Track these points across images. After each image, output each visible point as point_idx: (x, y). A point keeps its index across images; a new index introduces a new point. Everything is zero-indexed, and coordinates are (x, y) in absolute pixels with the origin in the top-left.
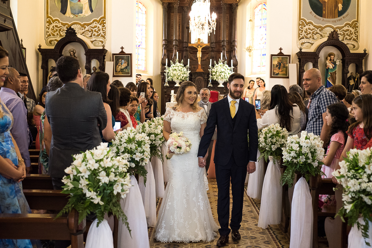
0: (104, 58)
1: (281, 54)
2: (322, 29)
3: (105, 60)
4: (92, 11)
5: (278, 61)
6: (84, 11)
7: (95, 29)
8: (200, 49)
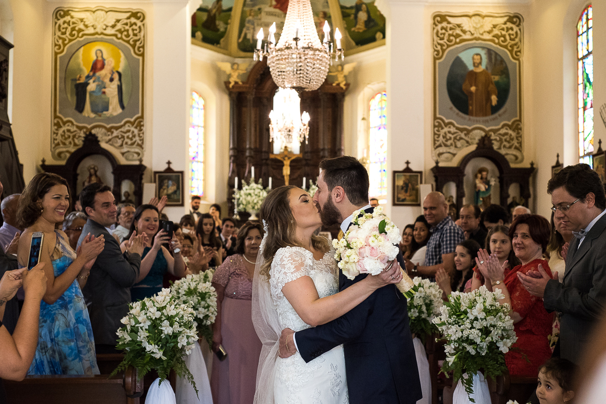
0: (141, 179)
1: (408, 170)
2: (468, 132)
3: (143, 181)
4: (123, 107)
5: (404, 181)
6: (110, 108)
7: (128, 134)
8: (287, 163)
